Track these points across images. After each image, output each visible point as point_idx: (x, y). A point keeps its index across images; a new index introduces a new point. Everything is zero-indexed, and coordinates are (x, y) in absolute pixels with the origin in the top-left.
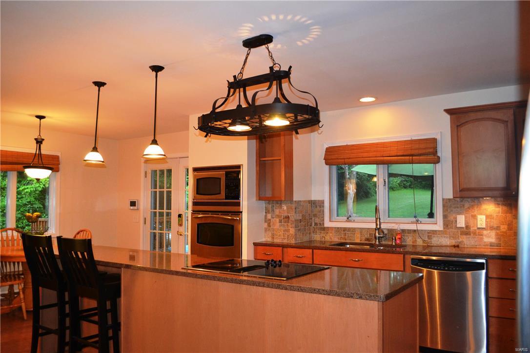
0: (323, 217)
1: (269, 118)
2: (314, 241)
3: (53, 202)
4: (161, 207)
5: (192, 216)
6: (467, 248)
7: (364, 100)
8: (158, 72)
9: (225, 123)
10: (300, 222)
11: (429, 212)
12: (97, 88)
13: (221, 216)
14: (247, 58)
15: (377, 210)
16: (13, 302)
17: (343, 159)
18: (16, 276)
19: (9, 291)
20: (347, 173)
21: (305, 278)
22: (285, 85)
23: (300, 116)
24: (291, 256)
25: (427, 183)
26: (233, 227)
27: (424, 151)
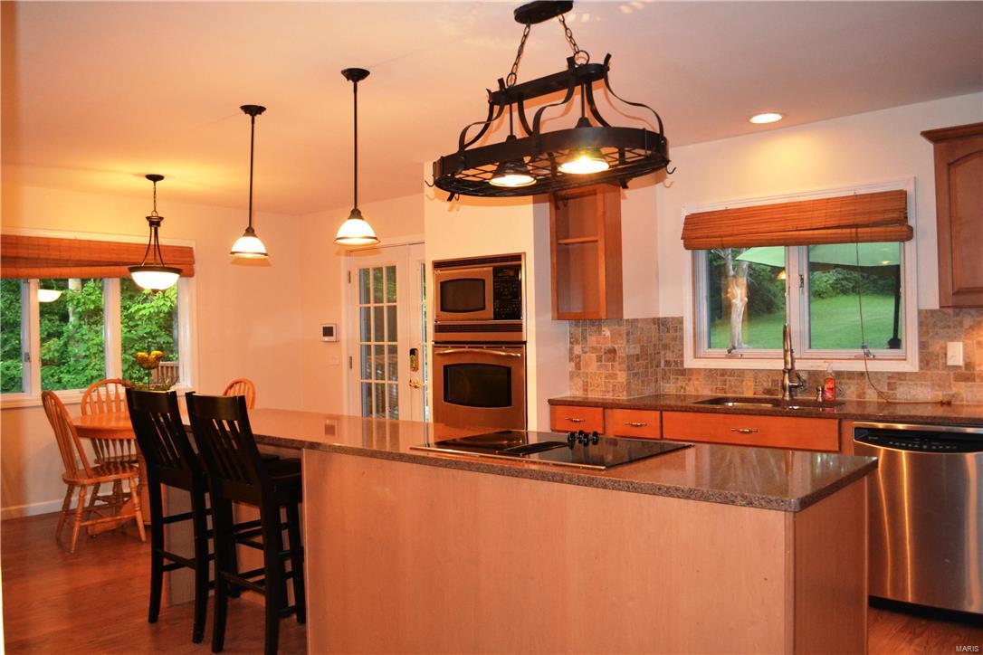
0: (682, 350)
1: (569, 157)
2: (664, 395)
3: (186, 333)
4: (380, 337)
5: (433, 351)
6: (968, 406)
7: (760, 119)
8: (358, 80)
9: (484, 172)
10: (638, 360)
11: (892, 336)
12: (249, 117)
13: (488, 351)
14: (523, 44)
15: (786, 334)
16: (122, 510)
17: (719, 237)
18: (127, 465)
19: (113, 490)
20: (731, 267)
21: (641, 465)
22: (598, 93)
23: (629, 151)
24: (619, 423)
25: (887, 281)
26: (509, 370)
27: (880, 217)
